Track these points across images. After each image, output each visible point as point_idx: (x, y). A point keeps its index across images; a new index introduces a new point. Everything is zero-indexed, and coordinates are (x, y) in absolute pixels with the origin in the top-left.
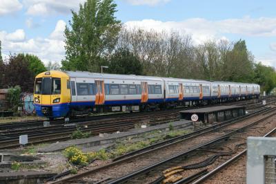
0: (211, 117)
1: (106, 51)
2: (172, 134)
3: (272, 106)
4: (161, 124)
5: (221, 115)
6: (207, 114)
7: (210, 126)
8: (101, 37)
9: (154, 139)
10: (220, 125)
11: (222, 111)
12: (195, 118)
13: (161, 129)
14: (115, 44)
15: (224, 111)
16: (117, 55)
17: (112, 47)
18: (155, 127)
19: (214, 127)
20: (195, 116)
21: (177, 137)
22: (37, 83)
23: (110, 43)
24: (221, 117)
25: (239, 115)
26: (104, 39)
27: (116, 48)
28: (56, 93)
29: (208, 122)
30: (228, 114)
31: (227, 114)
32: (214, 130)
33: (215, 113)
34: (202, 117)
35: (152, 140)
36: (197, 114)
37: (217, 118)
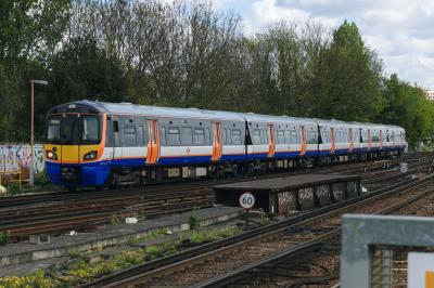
0: (285, 199)
1: (41, 43)
2: (195, 237)
4: (170, 214)
5: (306, 195)
6: (276, 193)
7: (281, 218)
8: (30, 13)
9: (155, 249)
10: (304, 218)
11: (308, 185)
12: (247, 201)
14: (63, 29)
15: (314, 186)
16: (68, 53)
17: (54, 37)
18: (158, 222)
19: (290, 222)
20: (247, 196)
21: (207, 245)
23: (51, 26)
24: (307, 200)
25: (346, 195)
26: (36, 16)
27: (66, 38)
29: (277, 210)
30: (323, 192)
31: (319, 194)
32: (291, 228)
33: (295, 190)
34: (263, 198)
35: (149, 250)
36: (252, 191)
37: (297, 201)
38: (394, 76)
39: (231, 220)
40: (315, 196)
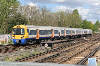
3: (88, 39)
5: (61, 44)
13: (30, 51)
18: (27, 50)
22: (14, 30)
28: (22, 34)
29: (54, 47)
35: (23, 56)
37: (59, 45)
38: (86, 20)
39: (44, 49)
40: (63, 44)
